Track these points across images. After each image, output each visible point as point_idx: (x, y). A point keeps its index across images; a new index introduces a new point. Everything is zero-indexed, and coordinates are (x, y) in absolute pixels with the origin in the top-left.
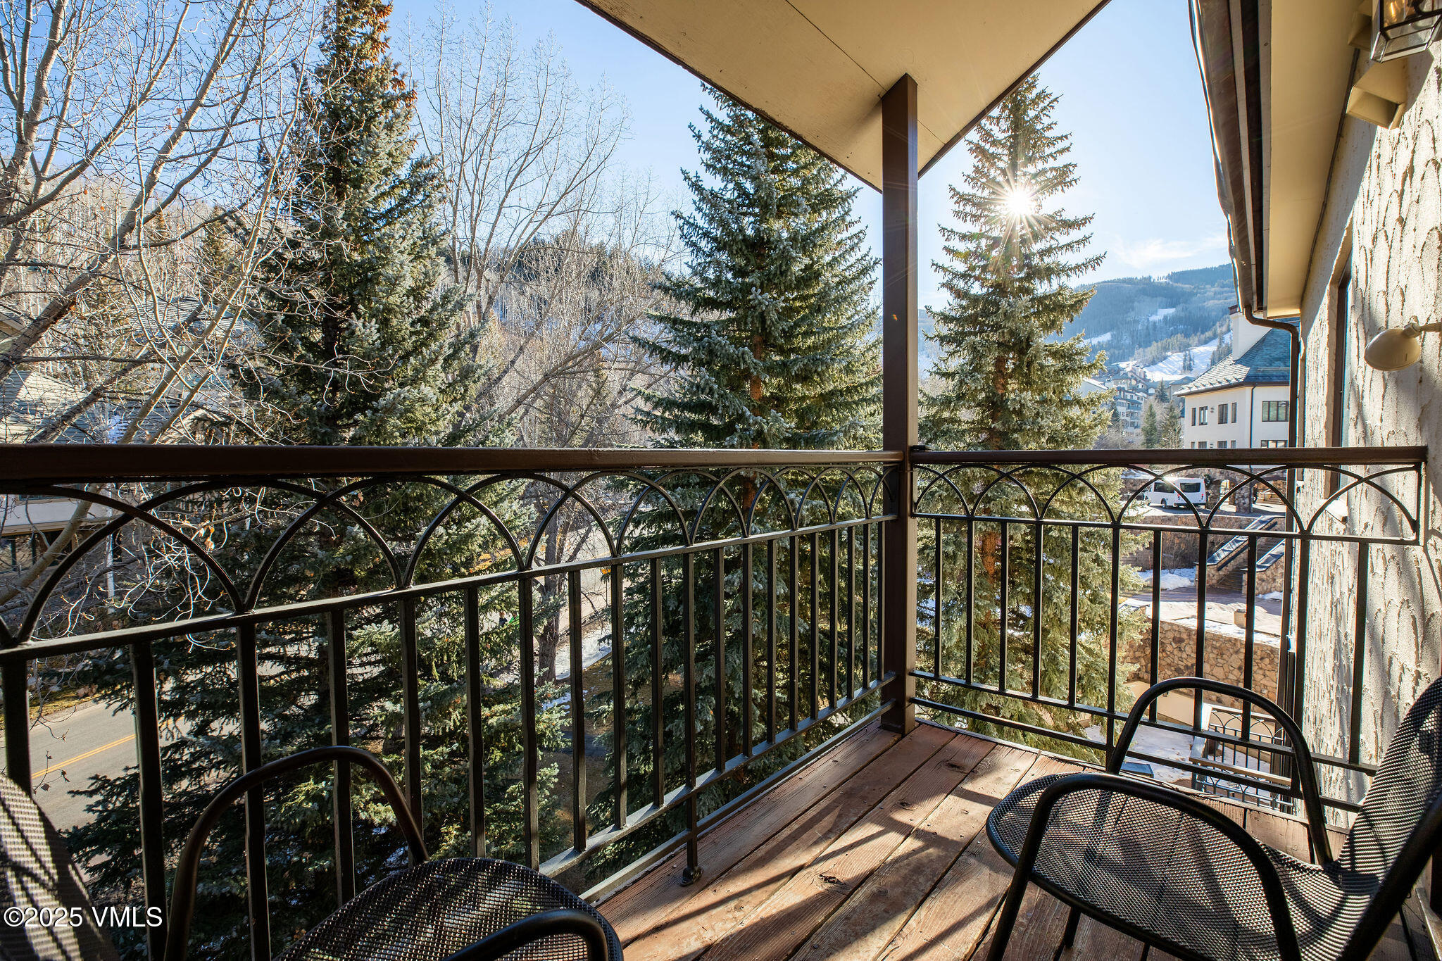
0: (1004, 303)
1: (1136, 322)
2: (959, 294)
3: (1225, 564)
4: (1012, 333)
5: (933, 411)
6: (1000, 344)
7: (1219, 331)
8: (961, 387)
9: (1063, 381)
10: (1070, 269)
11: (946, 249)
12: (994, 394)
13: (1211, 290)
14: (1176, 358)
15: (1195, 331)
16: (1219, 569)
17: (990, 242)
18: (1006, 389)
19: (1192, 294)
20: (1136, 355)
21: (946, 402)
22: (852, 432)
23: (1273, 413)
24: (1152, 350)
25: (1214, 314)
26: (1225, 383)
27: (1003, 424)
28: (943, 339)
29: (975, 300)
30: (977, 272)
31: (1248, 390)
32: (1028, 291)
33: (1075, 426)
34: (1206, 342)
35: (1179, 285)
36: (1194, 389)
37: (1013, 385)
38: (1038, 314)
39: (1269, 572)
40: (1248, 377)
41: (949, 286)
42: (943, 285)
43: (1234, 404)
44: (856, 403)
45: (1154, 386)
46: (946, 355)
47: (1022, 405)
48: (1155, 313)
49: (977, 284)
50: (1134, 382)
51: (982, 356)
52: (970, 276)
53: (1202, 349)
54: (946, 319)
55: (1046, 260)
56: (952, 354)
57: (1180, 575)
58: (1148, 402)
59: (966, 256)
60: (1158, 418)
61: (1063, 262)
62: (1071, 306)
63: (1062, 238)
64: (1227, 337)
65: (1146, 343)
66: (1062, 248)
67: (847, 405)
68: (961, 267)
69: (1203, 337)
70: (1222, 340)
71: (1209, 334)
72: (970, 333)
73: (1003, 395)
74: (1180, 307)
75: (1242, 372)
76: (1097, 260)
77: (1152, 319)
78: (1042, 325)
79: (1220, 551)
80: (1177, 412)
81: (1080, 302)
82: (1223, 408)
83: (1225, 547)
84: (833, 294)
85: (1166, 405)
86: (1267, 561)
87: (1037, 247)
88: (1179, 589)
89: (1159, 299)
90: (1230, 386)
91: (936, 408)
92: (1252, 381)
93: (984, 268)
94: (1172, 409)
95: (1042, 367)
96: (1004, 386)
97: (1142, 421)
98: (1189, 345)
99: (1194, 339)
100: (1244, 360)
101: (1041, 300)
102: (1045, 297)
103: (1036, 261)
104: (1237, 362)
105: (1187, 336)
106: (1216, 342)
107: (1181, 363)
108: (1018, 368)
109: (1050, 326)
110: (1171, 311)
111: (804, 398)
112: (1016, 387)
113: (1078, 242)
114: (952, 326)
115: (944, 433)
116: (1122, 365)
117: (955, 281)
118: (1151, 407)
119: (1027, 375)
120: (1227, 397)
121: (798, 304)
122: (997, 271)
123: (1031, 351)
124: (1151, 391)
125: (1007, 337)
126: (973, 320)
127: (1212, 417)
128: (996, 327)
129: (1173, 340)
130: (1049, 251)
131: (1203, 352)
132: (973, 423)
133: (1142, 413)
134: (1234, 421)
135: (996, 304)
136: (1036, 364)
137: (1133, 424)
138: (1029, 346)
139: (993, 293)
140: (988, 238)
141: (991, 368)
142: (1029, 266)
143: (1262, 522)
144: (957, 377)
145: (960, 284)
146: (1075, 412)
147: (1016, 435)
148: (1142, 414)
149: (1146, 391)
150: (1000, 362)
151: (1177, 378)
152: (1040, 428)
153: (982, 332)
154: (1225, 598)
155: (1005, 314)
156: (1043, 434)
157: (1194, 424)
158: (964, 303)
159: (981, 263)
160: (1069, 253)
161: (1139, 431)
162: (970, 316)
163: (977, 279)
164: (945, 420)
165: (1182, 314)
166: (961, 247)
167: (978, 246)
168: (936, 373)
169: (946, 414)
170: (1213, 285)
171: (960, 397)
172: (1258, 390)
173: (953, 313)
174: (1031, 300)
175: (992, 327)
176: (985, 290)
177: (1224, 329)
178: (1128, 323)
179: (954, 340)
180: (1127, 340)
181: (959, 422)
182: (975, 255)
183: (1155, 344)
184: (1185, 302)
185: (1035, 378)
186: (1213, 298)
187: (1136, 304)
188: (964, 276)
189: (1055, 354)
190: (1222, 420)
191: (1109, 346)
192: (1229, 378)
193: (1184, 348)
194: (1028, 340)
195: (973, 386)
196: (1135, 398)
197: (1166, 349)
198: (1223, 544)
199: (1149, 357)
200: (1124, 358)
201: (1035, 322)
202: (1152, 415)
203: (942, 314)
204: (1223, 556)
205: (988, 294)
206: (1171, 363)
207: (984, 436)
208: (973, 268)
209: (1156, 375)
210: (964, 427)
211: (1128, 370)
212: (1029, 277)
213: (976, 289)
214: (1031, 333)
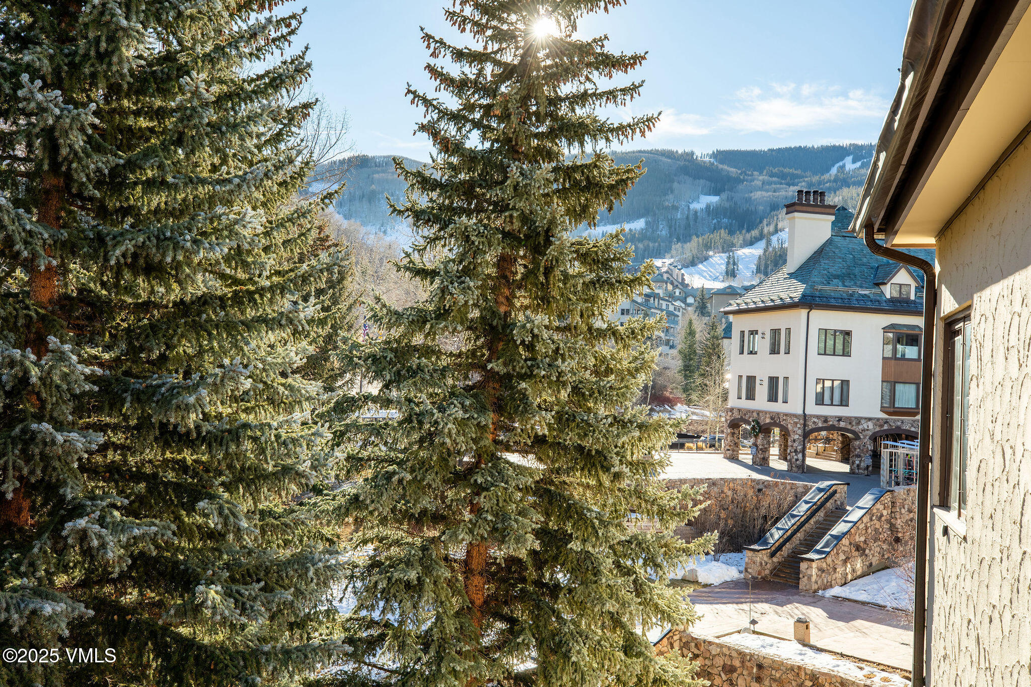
0: (514, 170)
1: (675, 208)
2: (447, 145)
3: (779, 548)
4: (525, 219)
5: (396, 333)
6: (506, 235)
7: (766, 230)
8: (442, 298)
9: (593, 300)
10: (612, 130)
11: (431, 69)
12: (494, 313)
13: (760, 178)
14: (718, 260)
15: (741, 227)
16: (773, 555)
17: (498, 71)
18: (511, 304)
19: (738, 181)
20: (674, 252)
21: (419, 319)
22: (230, 386)
23: (830, 343)
24: (692, 247)
25: (761, 208)
26: (778, 302)
27: (505, 364)
28: (420, 216)
29: (471, 158)
30: (477, 116)
31: (804, 312)
32: (550, 155)
33: (609, 371)
34: (751, 243)
35: (725, 167)
36: (744, 306)
37: (522, 299)
38: (562, 193)
39: (829, 560)
40: (804, 296)
41: (430, 129)
42: (423, 128)
43: (788, 330)
44: (249, 325)
45: (692, 293)
46: (422, 242)
47: (535, 336)
48: (696, 199)
49: (475, 135)
50: (670, 287)
51: (478, 252)
52: (467, 120)
53: (746, 251)
54: (425, 183)
55: (579, 111)
56: (433, 241)
57: (727, 563)
58: (688, 315)
59: (460, 86)
60: (698, 336)
61: (602, 118)
62: (611, 187)
63: (602, 82)
64: (774, 239)
65: (685, 238)
66: (601, 95)
67: (230, 327)
68: (452, 103)
69: (748, 236)
70: (769, 243)
71: (755, 233)
72: (462, 211)
73: (507, 314)
74: (724, 196)
75: (797, 290)
76: (648, 122)
77: (692, 206)
78: (568, 212)
79: (774, 530)
80: (720, 330)
81: (623, 182)
82: (775, 333)
83: (779, 525)
84: (211, 115)
85: (706, 319)
86: (826, 546)
87: (567, 89)
88: (725, 584)
89: (702, 182)
90: (784, 307)
91: (402, 329)
92: (809, 302)
93: (488, 109)
94: (713, 327)
95: (566, 277)
96: (509, 301)
97: (679, 338)
98: (733, 245)
99: (738, 239)
100: (800, 274)
101: (569, 172)
102: (575, 168)
103: (563, 110)
104: (792, 275)
105: (731, 233)
106: (762, 244)
107: (724, 267)
108: (530, 274)
109: (581, 214)
110: (714, 199)
111: (147, 306)
112: (526, 302)
113: (624, 91)
114: (434, 195)
115: (414, 373)
116: (658, 263)
117: (442, 125)
118: (690, 323)
119: (545, 287)
120: (780, 320)
121: (143, 123)
122: (505, 117)
123: (552, 251)
124: (690, 300)
125: (517, 225)
126: (467, 190)
127: (762, 344)
128: (501, 207)
129: (716, 236)
130: (582, 98)
131: (749, 255)
132: (459, 355)
133: (679, 327)
134: (787, 352)
135: (503, 169)
136: (557, 272)
137: (667, 343)
138: (548, 243)
139: (499, 151)
140: (497, 63)
141: (491, 271)
142: (554, 117)
143: (820, 490)
144: (437, 281)
145: (450, 129)
146: (606, 348)
147: (523, 385)
148: (680, 329)
149: (684, 301)
150: (504, 263)
151: (719, 285)
152: (560, 374)
153: (479, 210)
154: (780, 597)
155: (516, 187)
156: (564, 384)
157: (742, 352)
158: (455, 160)
159: (484, 102)
160: (611, 105)
161: (674, 352)
162: (463, 183)
163: (477, 125)
164: (416, 349)
165: (727, 205)
166: (455, 70)
167: (480, 73)
168: (407, 269)
169: (418, 339)
170: (761, 173)
171: (442, 314)
172: (815, 314)
173: (437, 175)
174: (555, 170)
175: (495, 204)
176: (487, 145)
177: (772, 228)
178: (667, 208)
179: (437, 219)
180: (664, 232)
181: (439, 354)
182: (477, 86)
183: (694, 238)
184: (731, 190)
185: (555, 293)
186: (761, 189)
187: (675, 185)
188: (455, 117)
189: (585, 256)
190: (774, 350)
191: (642, 236)
192: (783, 295)
193: (728, 247)
194: (548, 234)
195: (461, 299)
196: (671, 308)
197: (708, 247)
198: (777, 520)
199: (688, 255)
200: (659, 254)
201: (559, 207)
202: (692, 333)
203: (419, 174)
204: (776, 537)
205: (491, 150)
206: (712, 266)
207: (476, 377)
208: (470, 107)
209: (697, 280)
210: (444, 362)
211: (664, 269)
212: (552, 134)
213: (474, 141)
214: (552, 222)
